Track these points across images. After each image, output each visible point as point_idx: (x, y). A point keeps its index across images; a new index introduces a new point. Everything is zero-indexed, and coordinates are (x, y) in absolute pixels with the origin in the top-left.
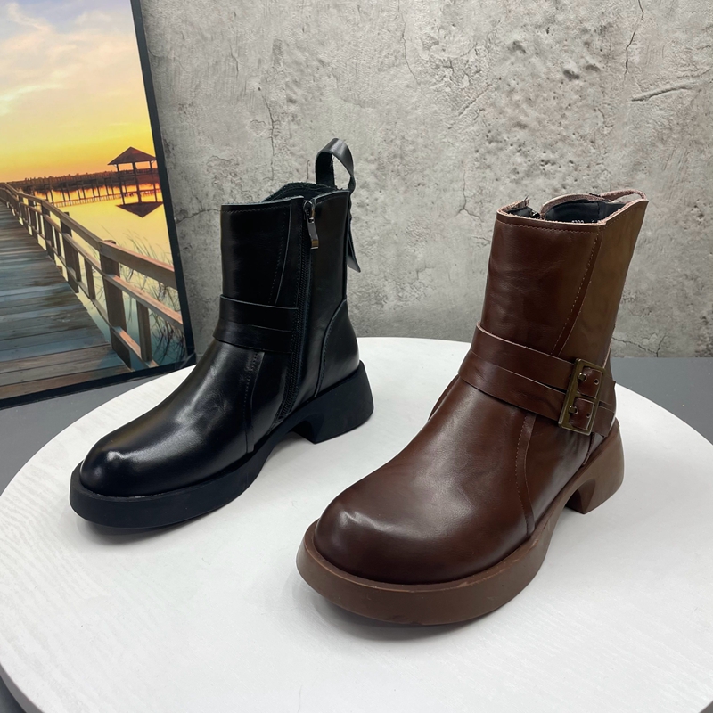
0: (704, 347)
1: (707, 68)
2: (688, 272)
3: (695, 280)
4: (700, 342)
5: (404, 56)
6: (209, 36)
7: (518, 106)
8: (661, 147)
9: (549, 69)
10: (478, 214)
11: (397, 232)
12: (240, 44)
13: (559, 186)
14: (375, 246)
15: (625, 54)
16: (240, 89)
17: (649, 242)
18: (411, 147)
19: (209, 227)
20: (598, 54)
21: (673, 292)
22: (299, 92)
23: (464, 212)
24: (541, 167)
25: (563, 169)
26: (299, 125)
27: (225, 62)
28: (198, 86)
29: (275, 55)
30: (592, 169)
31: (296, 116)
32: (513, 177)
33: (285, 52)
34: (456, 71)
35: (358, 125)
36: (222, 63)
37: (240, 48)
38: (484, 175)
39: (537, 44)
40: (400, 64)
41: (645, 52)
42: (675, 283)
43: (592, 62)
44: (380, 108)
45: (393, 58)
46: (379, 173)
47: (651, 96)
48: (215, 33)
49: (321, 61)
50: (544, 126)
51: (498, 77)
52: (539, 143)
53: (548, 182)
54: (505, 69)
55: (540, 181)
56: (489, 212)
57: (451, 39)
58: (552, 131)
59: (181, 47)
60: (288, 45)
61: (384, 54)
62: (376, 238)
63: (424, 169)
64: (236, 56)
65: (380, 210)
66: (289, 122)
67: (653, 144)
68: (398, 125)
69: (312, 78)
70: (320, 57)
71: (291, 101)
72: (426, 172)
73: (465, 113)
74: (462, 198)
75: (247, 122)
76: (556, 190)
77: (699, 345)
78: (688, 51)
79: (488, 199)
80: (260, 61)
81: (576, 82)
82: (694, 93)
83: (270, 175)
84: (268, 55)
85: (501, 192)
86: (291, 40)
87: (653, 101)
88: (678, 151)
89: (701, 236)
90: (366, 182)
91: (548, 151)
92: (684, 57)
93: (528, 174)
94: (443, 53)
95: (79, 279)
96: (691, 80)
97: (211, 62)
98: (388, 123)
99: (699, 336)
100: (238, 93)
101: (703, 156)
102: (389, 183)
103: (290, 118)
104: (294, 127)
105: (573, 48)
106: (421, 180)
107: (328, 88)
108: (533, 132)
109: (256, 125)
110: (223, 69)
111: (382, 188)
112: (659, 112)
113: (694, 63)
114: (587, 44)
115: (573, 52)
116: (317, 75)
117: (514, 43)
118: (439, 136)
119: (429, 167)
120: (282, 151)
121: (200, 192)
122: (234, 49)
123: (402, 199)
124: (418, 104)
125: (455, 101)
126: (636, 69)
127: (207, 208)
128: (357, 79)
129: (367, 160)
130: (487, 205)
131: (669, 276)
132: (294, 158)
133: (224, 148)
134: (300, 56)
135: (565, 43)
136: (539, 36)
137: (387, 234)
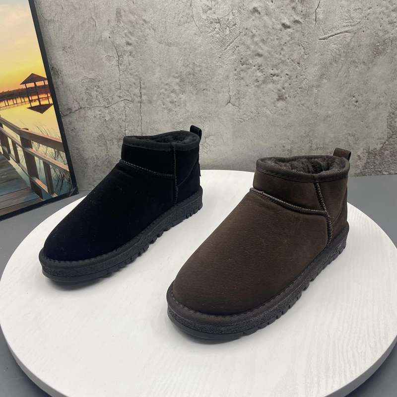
0: (359, 171)
1: (359, 21)
2: (350, 132)
3: (354, 136)
4: (357, 169)
5: (192, 16)
6: (77, 6)
7: (257, 44)
8: (335, 65)
9: (273, 23)
10: (237, 105)
11: (193, 117)
12: (96, 11)
13: (281, 88)
14: (181, 125)
15: (315, 14)
16: (98, 38)
17: (330, 117)
18: (199, 69)
19: (85, 117)
20: (300, 14)
21: (343, 143)
22: (133, 38)
23: (230, 104)
24: (271, 78)
25: (283, 78)
26: (134, 57)
27: (88, 22)
28: (73, 36)
29: (118, 17)
30: (299, 78)
31: (132, 53)
32: (256, 84)
33: (123, 15)
34: (222, 25)
35: (168, 57)
36: (87, 23)
37: (96, 13)
38: (240, 83)
39: (266, 9)
40: (190, 21)
41: (325, 12)
42: (344, 138)
43: (297, 18)
44: (180, 47)
45: (186, 18)
46: (181, 84)
47: (329, 37)
48: (81, 5)
49: (144, 21)
50: (272, 55)
51: (246, 28)
52: (269, 64)
53: (275, 86)
54: (249, 24)
55: (271, 86)
56: (243, 104)
57: (219, 6)
58: (276, 58)
59: (62, 13)
60: (125, 11)
61: (181, 15)
62: (181, 120)
63: (206, 81)
64: (94, 18)
65: (183, 105)
66: (128, 56)
67: (331, 64)
68: (191, 56)
69: (140, 30)
70: (144, 18)
71: (128, 44)
72: (207, 83)
73: (228, 48)
74: (229, 97)
75: (104, 56)
76: (279, 90)
77: (356, 170)
78: (349, 11)
79: (243, 96)
80: (109, 21)
81: (289, 30)
82: (352, 34)
83: (119, 86)
84: (113, 17)
85: (250, 92)
86: (127, 8)
87: (331, 40)
88: (344, 67)
89: (357, 112)
90: (174, 89)
91: (274, 69)
92: (347, 15)
93: (264, 82)
94: (214, 15)
95: (10, 152)
96: (351, 28)
97: (80, 22)
98: (185, 56)
99: (356, 166)
100: (97, 40)
101: (357, 69)
102: (187, 89)
103: (128, 54)
104: (131, 59)
105: (286, 11)
106: (205, 87)
107: (149, 36)
108: (266, 58)
109: (109, 58)
110: (87, 26)
111: (183, 92)
112: (333, 46)
113: (352, 18)
114: (294, 8)
115: (286, 13)
116: (143, 29)
117: (254, 8)
118: (214, 62)
119: (209, 80)
120: (125, 73)
121: (79, 98)
122: (93, 15)
123: (195, 98)
124: (201, 44)
125: (222, 42)
126: (321, 22)
127: (83, 107)
128: (166, 30)
129: (174, 77)
130: (242, 100)
131: (340, 135)
132: (132, 77)
133: (91, 72)
134: (132, 18)
135: (282, 8)
136: (267, 4)
137: (188, 118)
